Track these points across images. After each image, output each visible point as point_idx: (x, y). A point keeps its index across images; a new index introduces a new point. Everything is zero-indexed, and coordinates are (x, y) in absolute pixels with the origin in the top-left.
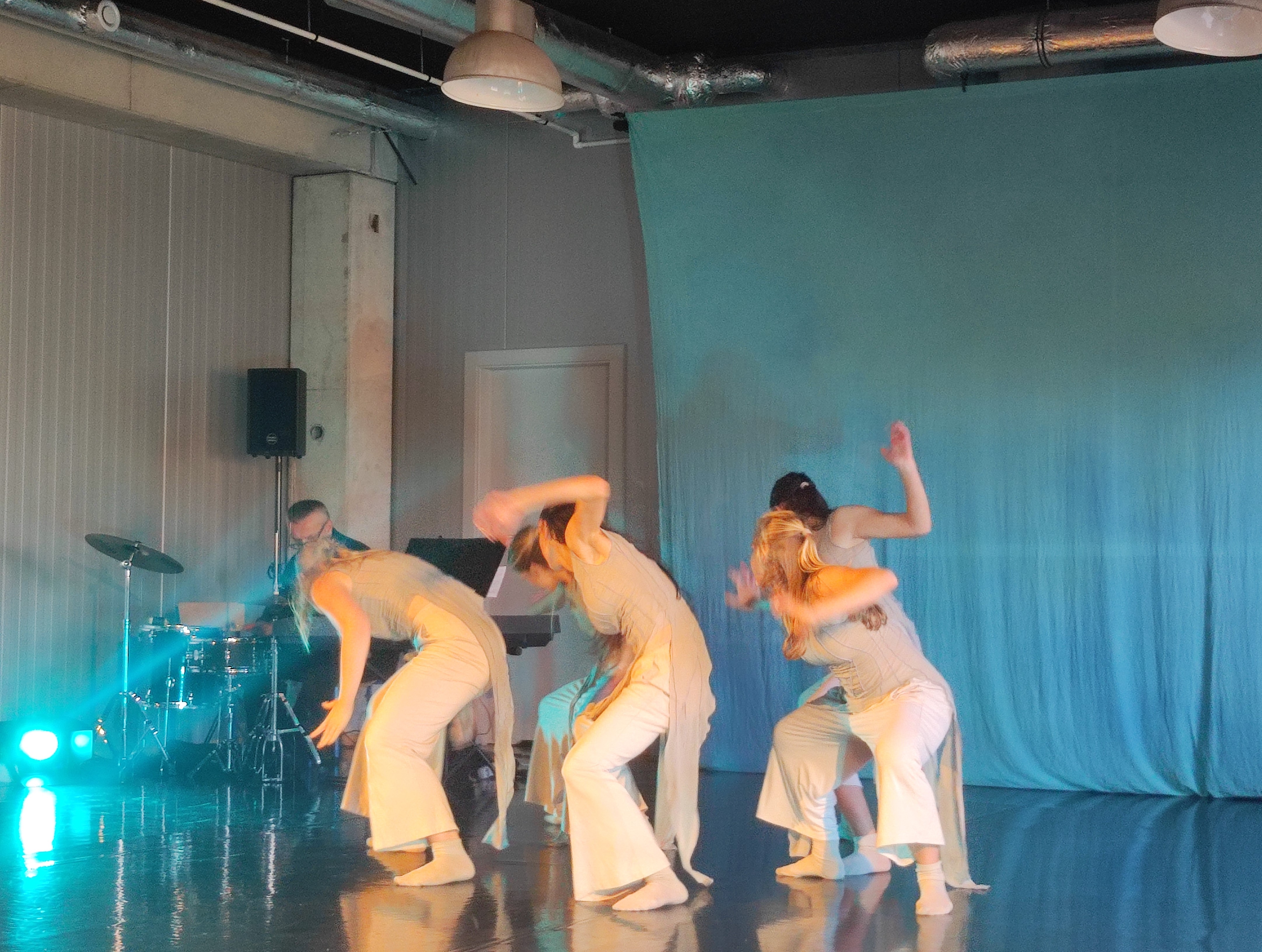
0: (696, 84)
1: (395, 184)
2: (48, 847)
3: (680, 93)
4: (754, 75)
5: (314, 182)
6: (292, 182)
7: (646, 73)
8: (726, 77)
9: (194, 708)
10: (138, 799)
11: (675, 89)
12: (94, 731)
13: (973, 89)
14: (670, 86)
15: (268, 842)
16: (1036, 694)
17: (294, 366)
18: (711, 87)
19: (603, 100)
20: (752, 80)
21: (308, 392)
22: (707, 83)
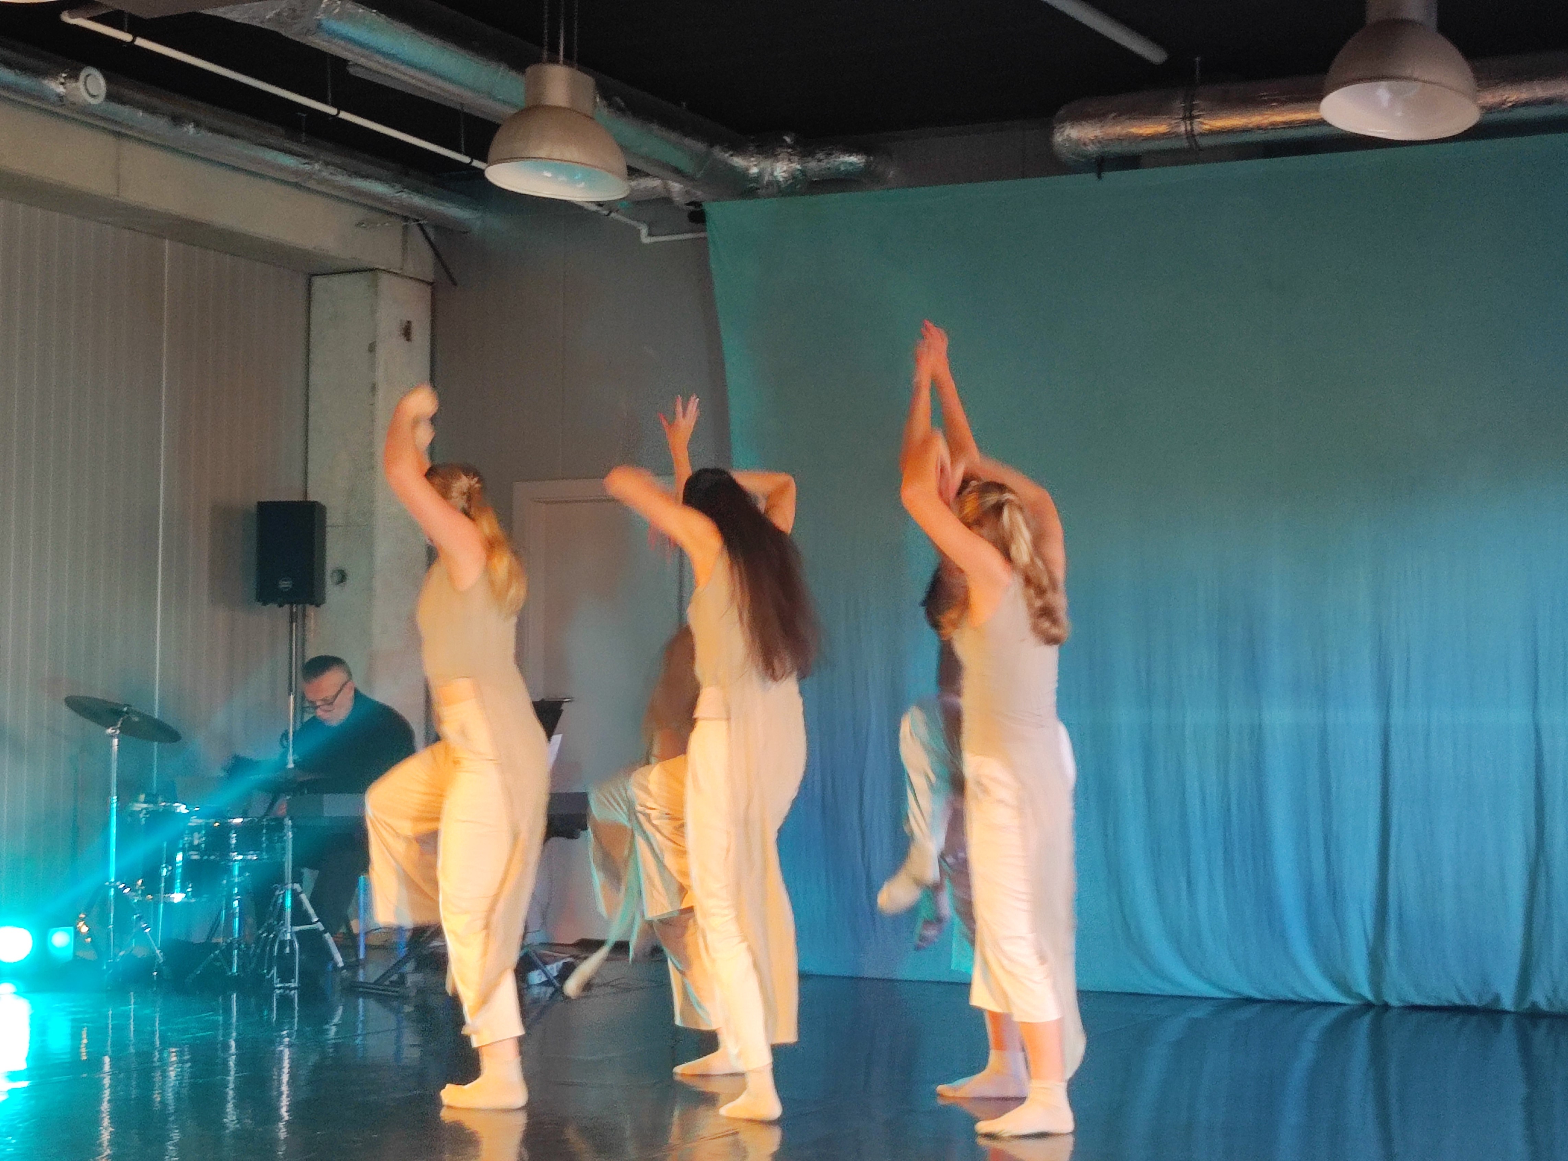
0: (785, 168)
1: (431, 284)
2: (21, 1064)
3: (766, 178)
4: (853, 159)
5: (336, 281)
6: (310, 279)
7: (727, 155)
8: (820, 161)
9: (193, 900)
10: (127, 1008)
11: (760, 175)
12: (76, 928)
13: (1109, 176)
14: (754, 170)
15: (280, 1060)
16: (1184, 885)
17: (312, 498)
18: (803, 172)
19: (676, 187)
20: (851, 164)
21: (328, 529)
22: (799, 167)
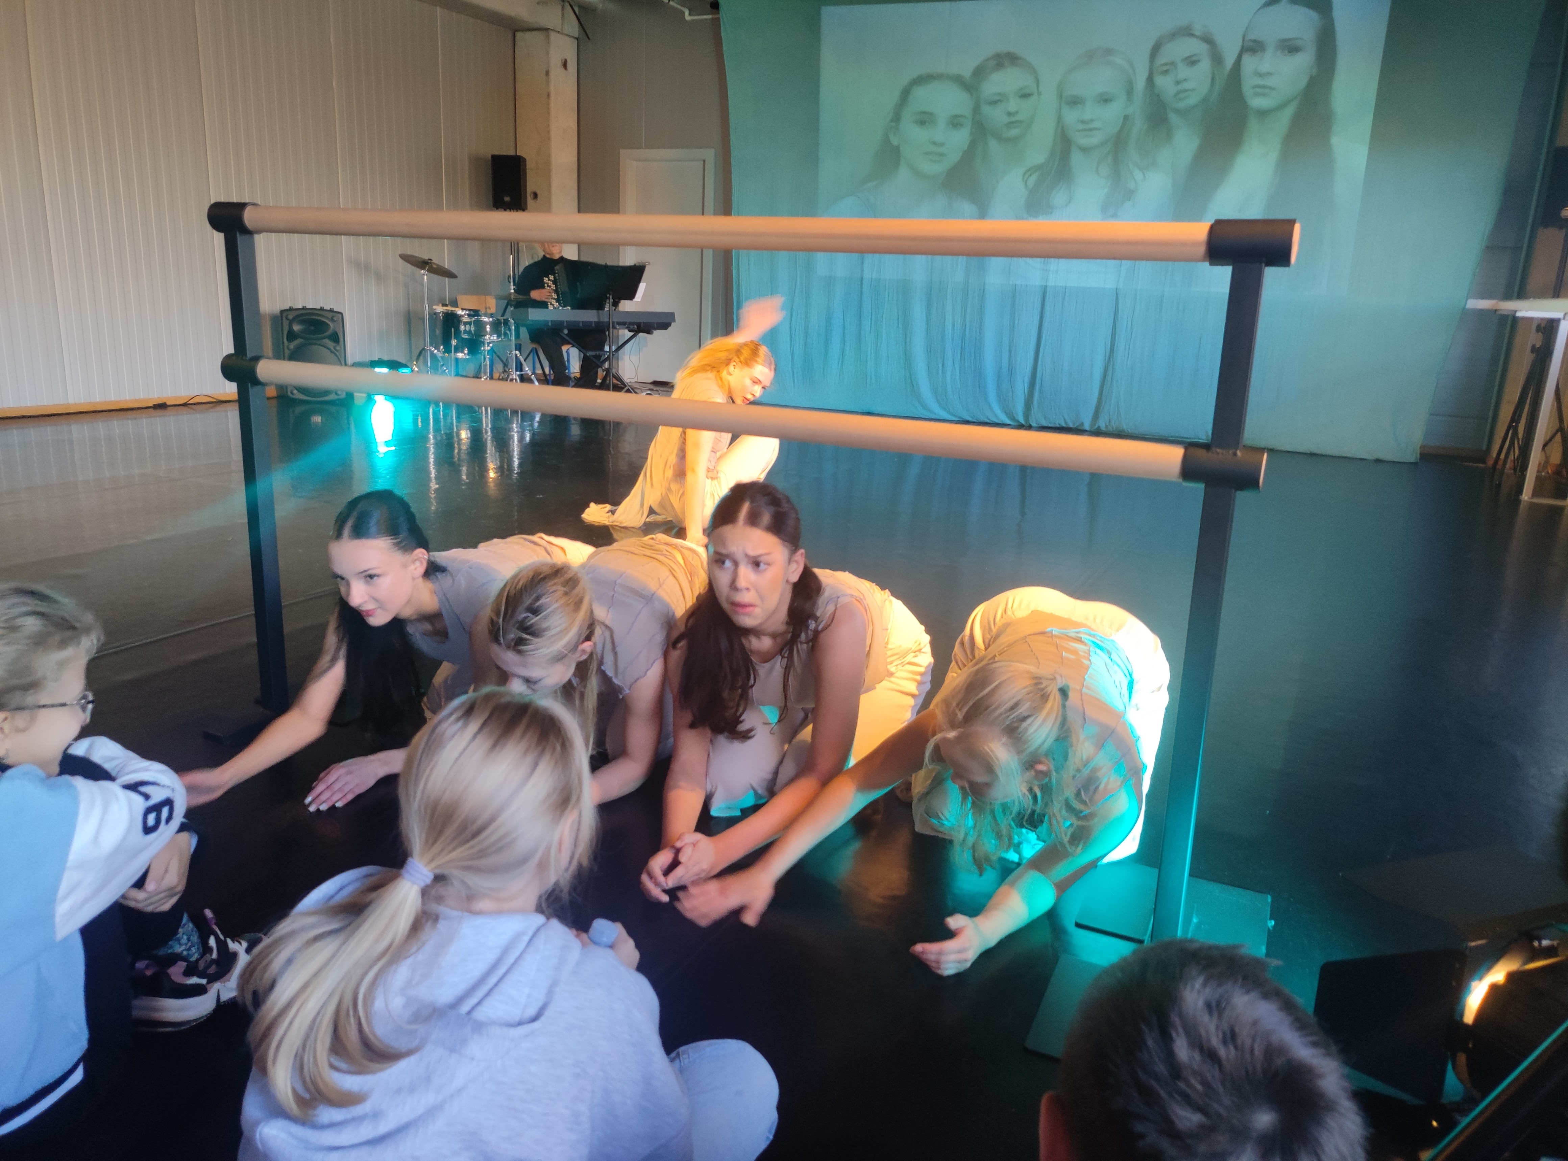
1: (577, 39)
5: (528, 35)
6: (514, 34)
16: (940, 366)
17: (518, 154)
21: (528, 171)
